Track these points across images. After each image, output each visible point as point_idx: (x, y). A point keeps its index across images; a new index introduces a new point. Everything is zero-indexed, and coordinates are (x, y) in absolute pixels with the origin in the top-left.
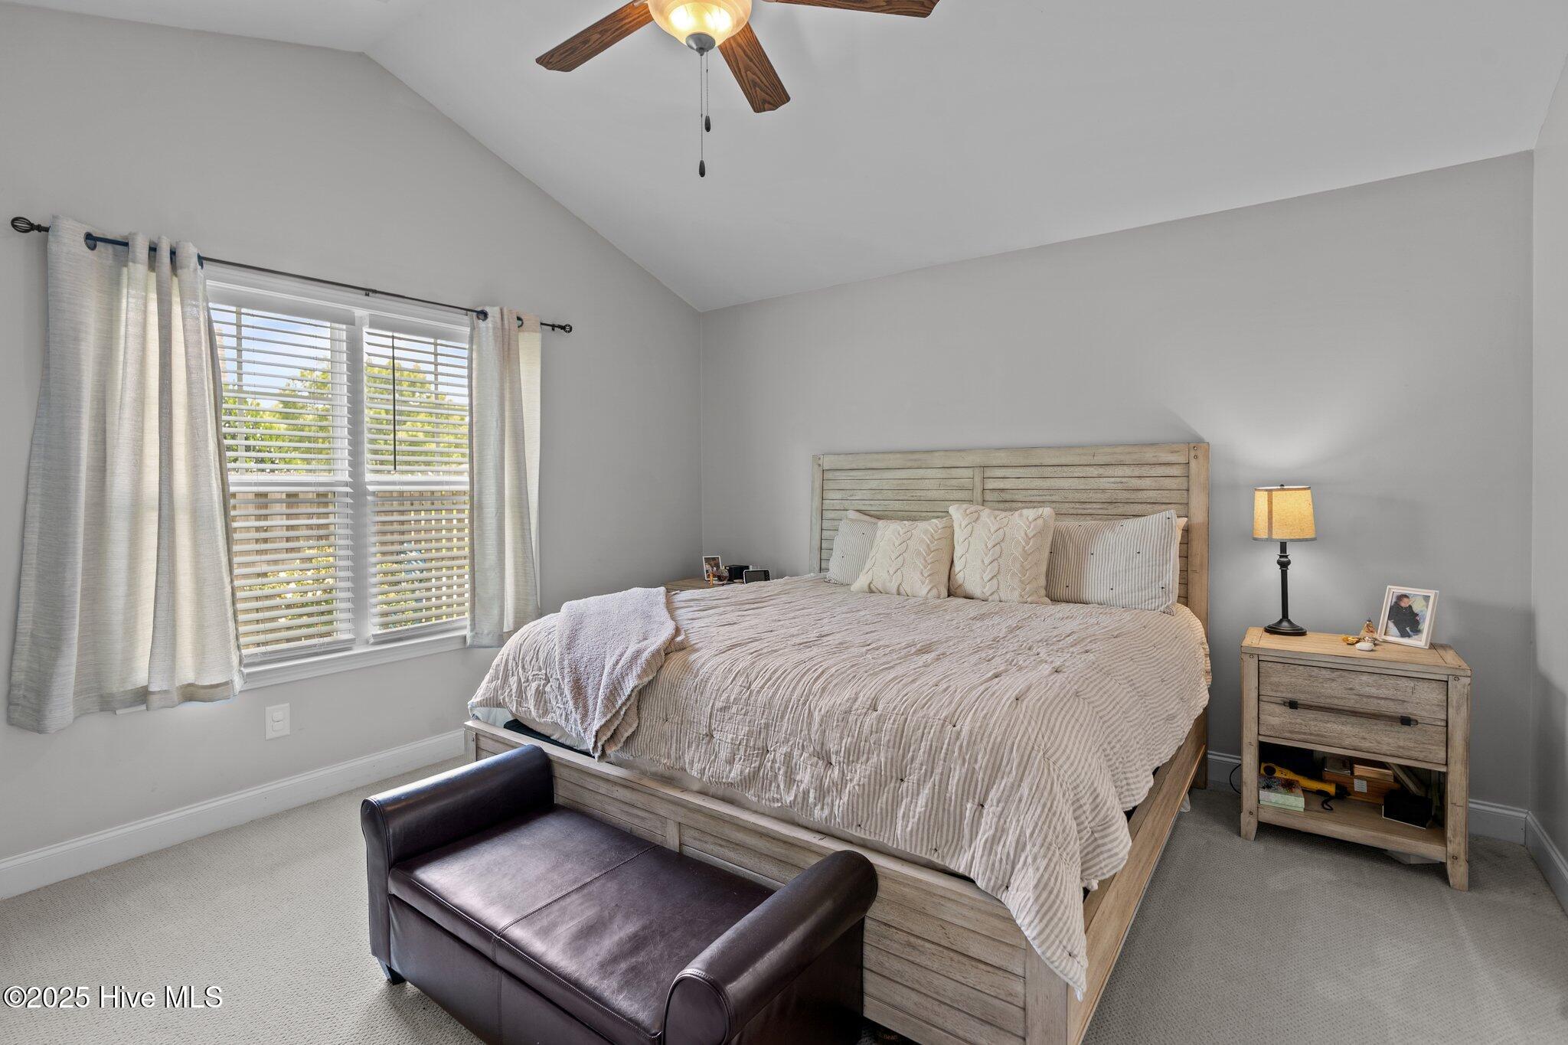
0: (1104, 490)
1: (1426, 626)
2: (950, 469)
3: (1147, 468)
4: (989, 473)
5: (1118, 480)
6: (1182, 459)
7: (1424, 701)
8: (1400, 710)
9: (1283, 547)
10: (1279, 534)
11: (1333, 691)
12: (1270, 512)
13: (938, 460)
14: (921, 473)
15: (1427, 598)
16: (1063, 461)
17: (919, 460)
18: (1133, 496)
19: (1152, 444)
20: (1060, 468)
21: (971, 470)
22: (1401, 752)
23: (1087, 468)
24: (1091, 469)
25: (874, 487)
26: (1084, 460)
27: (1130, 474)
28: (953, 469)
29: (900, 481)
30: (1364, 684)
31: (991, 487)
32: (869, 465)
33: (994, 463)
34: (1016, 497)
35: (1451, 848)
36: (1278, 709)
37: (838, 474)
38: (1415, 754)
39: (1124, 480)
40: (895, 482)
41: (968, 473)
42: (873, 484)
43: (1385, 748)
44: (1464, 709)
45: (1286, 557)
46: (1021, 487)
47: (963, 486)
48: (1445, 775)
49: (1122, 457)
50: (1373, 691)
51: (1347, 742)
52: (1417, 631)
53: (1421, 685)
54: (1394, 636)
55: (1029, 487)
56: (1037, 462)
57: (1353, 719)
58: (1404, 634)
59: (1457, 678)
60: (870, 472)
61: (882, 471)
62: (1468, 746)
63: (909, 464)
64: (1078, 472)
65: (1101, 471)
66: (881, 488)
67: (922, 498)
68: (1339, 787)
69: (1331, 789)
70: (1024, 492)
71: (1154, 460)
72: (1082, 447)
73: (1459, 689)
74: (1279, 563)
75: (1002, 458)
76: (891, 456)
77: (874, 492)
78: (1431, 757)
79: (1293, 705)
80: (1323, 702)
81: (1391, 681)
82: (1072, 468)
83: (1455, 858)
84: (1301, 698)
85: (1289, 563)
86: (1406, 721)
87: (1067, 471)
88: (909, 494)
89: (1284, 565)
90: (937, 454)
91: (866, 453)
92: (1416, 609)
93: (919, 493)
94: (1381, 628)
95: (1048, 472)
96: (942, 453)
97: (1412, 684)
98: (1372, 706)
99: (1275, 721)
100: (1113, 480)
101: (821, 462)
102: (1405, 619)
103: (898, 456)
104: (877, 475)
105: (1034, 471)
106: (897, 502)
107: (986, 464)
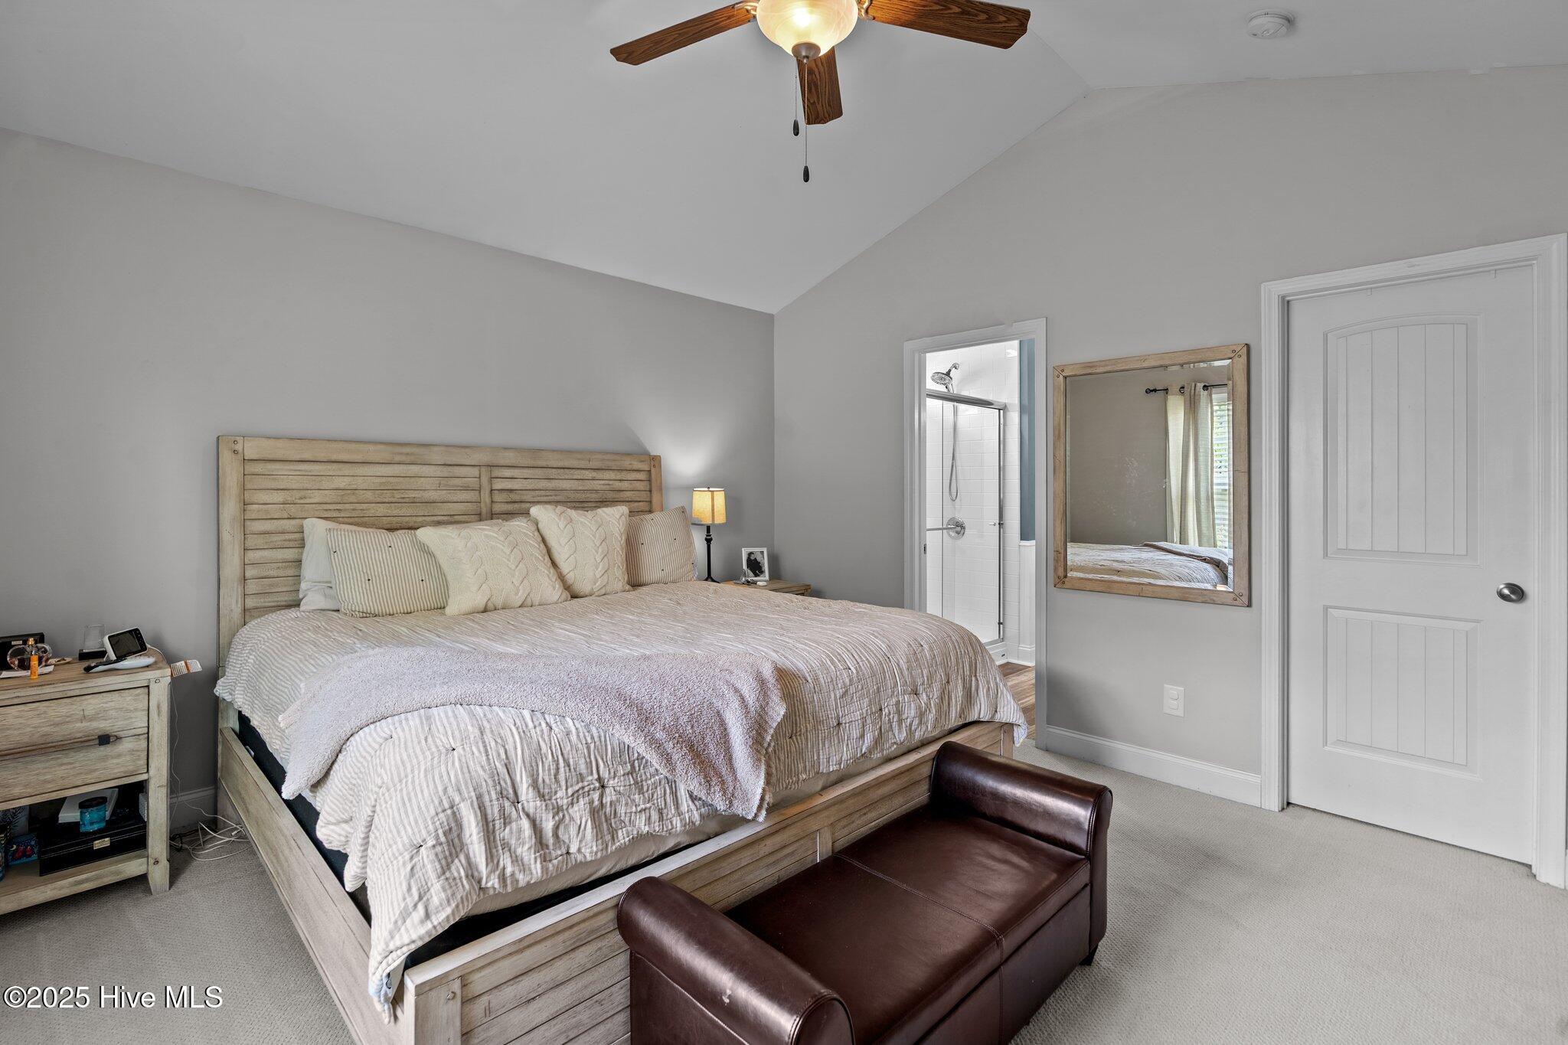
0: (597, 491)
1: (766, 569)
2: (451, 467)
3: (624, 473)
4: (497, 472)
5: (607, 482)
6: (647, 468)
9: (708, 529)
10: (706, 521)
12: (713, 506)
13: (436, 456)
14: (414, 469)
16: (567, 464)
17: (412, 454)
18: (617, 496)
19: (629, 454)
20: (562, 470)
21: (477, 469)
23: (584, 472)
24: (587, 472)
25: (342, 486)
26: (583, 464)
27: (614, 478)
28: (455, 467)
29: (384, 480)
31: (500, 487)
32: (334, 457)
33: (503, 462)
34: (525, 498)
37: (277, 466)
39: (611, 482)
40: (378, 480)
41: (475, 472)
42: (342, 483)
45: (710, 536)
46: (529, 487)
47: (469, 487)
49: (610, 464)
55: (536, 487)
56: (544, 464)
58: (756, 575)
60: (335, 466)
61: (357, 465)
63: (397, 458)
64: (578, 474)
65: (594, 474)
66: (354, 487)
67: (418, 500)
70: (533, 493)
71: (629, 467)
72: (580, 452)
74: (706, 539)
75: (510, 458)
76: (371, 447)
77: (342, 493)
82: (572, 471)
85: (711, 539)
87: (569, 474)
88: (398, 495)
89: (709, 541)
90: (436, 449)
91: (329, 440)
92: (759, 559)
93: (412, 495)
95: (553, 473)
96: (443, 448)
100: (603, 482)
101: (239, 447)
103: (382, 447)
104: (347, 470)
105: (539, 473)
106: (380, 505)
107: (495, 462)
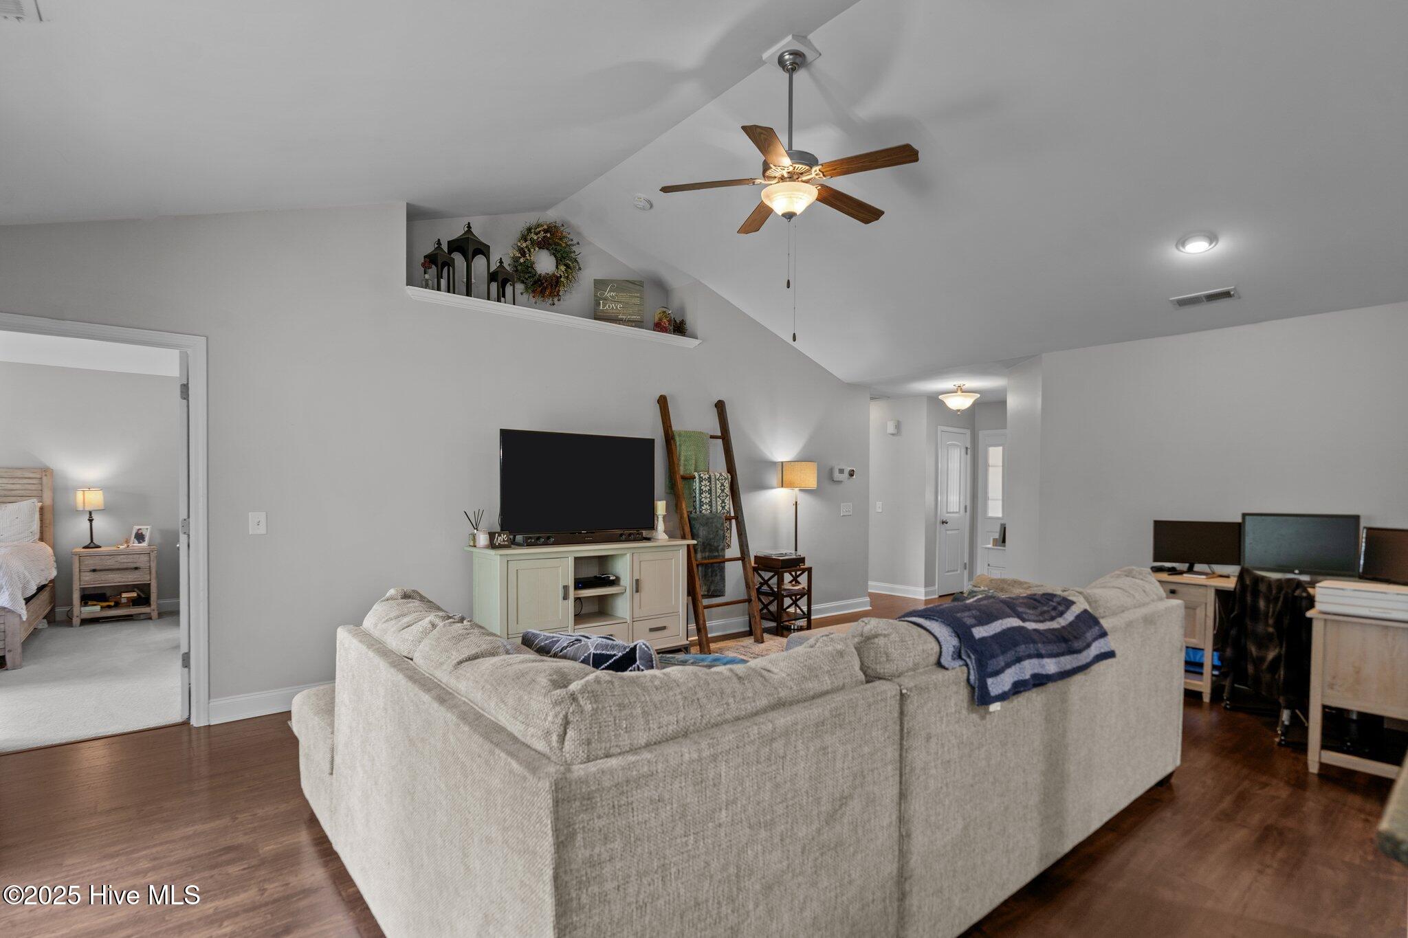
1: (147, 539)
3: (17, 479)
6: (39, 476)
7: (142, 561)
8: (135, 566)
9: (90, 513)
10: (88, 508)
11: (110, 563)
12: (84, 499)
15: (147, 529)
18: (11, 493)
22: (136, 580)
27: (7, 482)
30: (122, 559)
35: (152, 607)
36: (88, 574)
38: (140, 579)
43: (130, 580)
44: (155, 561)
45: (92, 517)
48: (150, 584)
50: (125, 561)
51: (116, 580)
52: (144, 541)
53: (142, 556)
54: (136, 544)
57: (118, 572)
58: (140, 543)
59: (153, 551)
62: (157, 572)
68: (115, 602)
69: (112, 604)
71: (23, 476)
73: (153, 555)
74: (89, 520)
78: (146, 579)
79: (94, 571)
80: (107, 568)
81: (131, 556)
83: (154, 610)
84: (98, 568)
85: (93, 520)
86: (136, 568)
89: (91, 521)
92: (144, 534)
94: (131, 542)
97: (138, 556)
98: (125, 566)
99: (87, 578)
102: (140, 537)
